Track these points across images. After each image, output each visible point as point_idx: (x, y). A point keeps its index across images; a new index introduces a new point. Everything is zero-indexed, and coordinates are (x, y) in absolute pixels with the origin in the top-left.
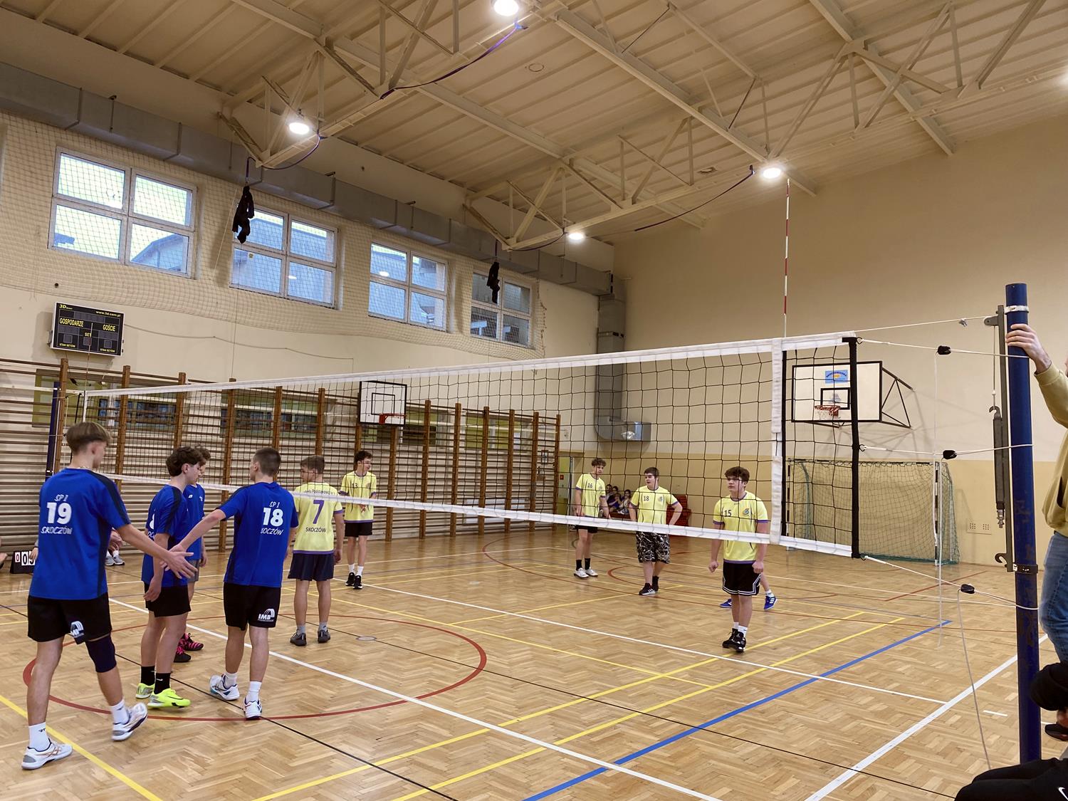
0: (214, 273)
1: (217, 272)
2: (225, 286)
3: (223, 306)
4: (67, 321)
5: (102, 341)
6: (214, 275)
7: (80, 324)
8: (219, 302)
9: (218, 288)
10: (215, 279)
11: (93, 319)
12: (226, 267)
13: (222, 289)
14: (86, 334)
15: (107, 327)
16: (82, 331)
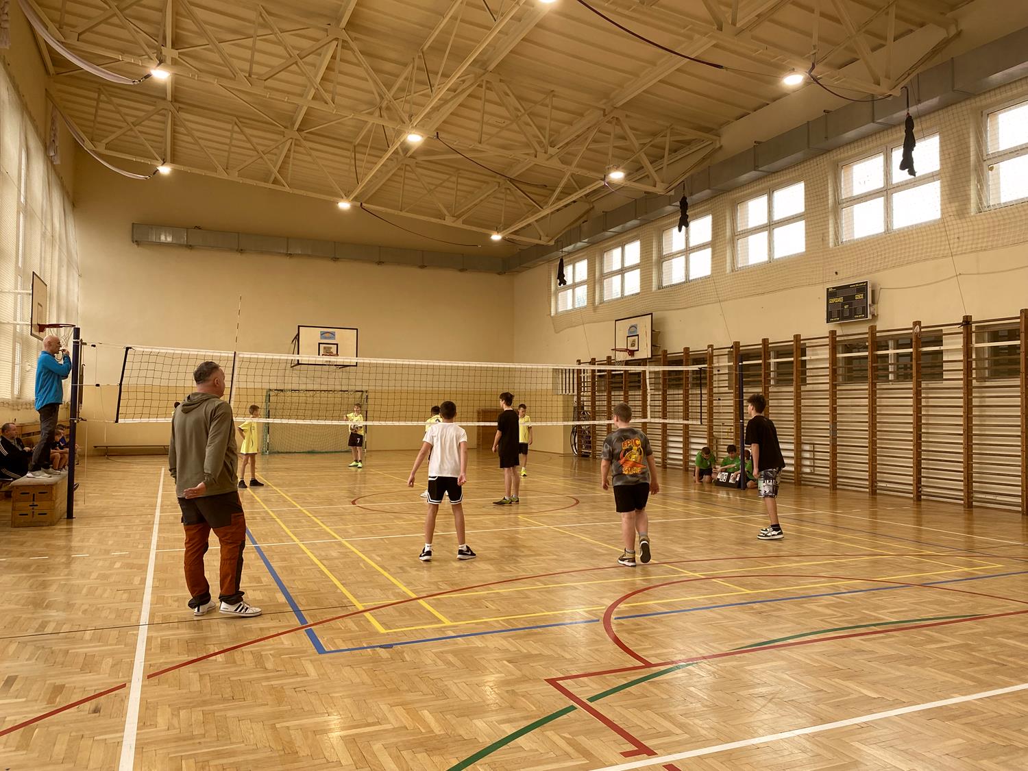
0: (954, 207)
1: (957, 204)
2: (967, 215)
3: (966, 239)
4: (832, 301)
5: (855, 308)
6: (954, 209)
7: (840, 300)
8: (961, 235)
9: (959, 221)
10: (955, 213)
11: (848, 293)
12: (966, 195)
13: (963, 220)
14: (846, 307)
15: (859, 297)
16: (843, 305)
